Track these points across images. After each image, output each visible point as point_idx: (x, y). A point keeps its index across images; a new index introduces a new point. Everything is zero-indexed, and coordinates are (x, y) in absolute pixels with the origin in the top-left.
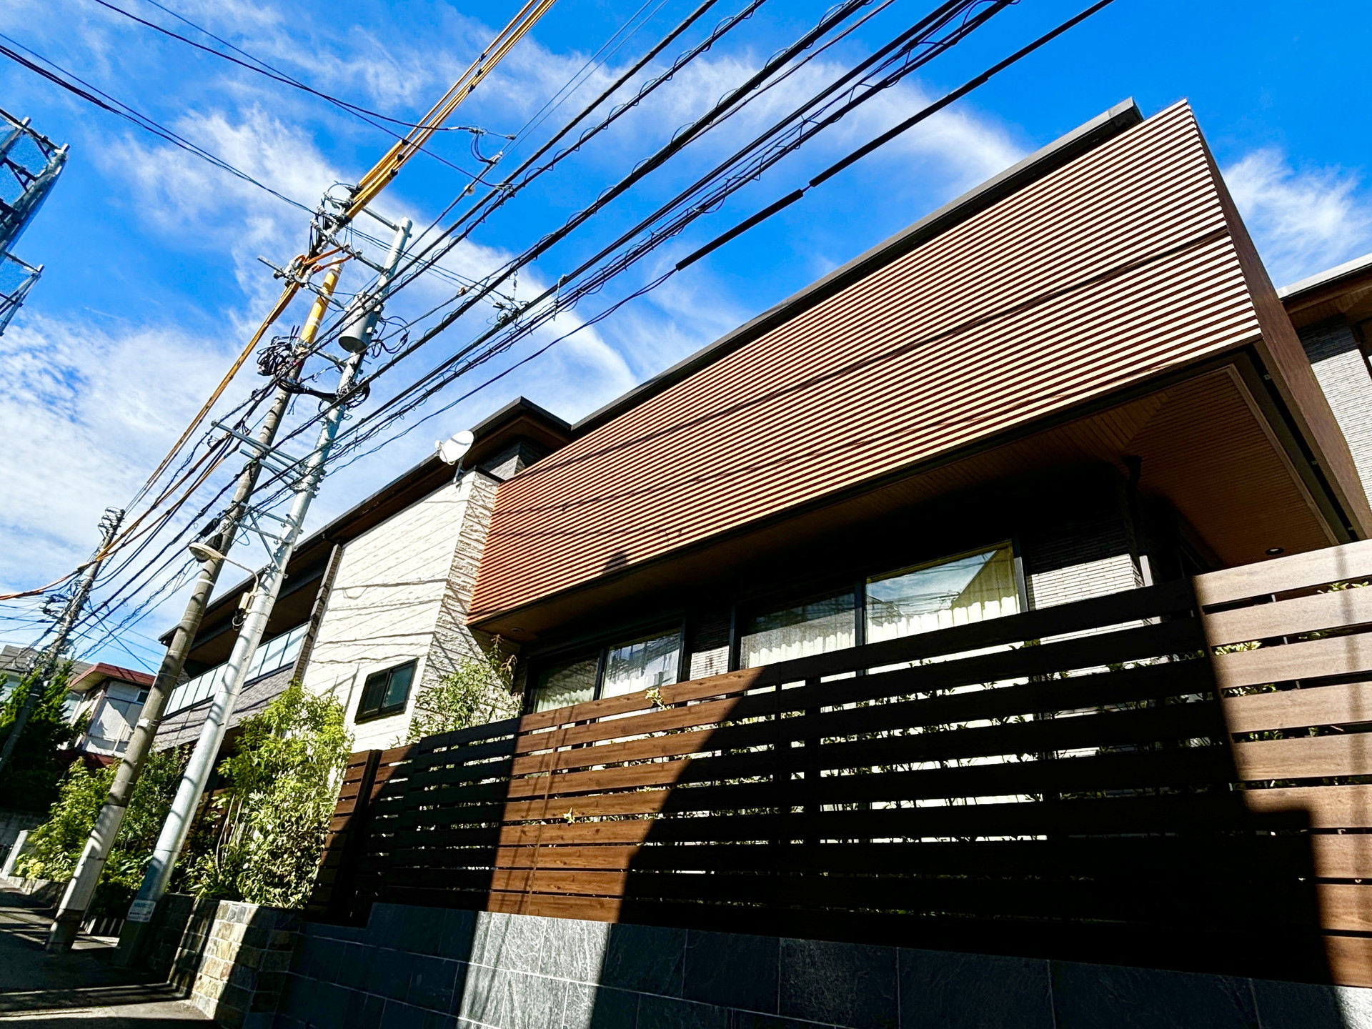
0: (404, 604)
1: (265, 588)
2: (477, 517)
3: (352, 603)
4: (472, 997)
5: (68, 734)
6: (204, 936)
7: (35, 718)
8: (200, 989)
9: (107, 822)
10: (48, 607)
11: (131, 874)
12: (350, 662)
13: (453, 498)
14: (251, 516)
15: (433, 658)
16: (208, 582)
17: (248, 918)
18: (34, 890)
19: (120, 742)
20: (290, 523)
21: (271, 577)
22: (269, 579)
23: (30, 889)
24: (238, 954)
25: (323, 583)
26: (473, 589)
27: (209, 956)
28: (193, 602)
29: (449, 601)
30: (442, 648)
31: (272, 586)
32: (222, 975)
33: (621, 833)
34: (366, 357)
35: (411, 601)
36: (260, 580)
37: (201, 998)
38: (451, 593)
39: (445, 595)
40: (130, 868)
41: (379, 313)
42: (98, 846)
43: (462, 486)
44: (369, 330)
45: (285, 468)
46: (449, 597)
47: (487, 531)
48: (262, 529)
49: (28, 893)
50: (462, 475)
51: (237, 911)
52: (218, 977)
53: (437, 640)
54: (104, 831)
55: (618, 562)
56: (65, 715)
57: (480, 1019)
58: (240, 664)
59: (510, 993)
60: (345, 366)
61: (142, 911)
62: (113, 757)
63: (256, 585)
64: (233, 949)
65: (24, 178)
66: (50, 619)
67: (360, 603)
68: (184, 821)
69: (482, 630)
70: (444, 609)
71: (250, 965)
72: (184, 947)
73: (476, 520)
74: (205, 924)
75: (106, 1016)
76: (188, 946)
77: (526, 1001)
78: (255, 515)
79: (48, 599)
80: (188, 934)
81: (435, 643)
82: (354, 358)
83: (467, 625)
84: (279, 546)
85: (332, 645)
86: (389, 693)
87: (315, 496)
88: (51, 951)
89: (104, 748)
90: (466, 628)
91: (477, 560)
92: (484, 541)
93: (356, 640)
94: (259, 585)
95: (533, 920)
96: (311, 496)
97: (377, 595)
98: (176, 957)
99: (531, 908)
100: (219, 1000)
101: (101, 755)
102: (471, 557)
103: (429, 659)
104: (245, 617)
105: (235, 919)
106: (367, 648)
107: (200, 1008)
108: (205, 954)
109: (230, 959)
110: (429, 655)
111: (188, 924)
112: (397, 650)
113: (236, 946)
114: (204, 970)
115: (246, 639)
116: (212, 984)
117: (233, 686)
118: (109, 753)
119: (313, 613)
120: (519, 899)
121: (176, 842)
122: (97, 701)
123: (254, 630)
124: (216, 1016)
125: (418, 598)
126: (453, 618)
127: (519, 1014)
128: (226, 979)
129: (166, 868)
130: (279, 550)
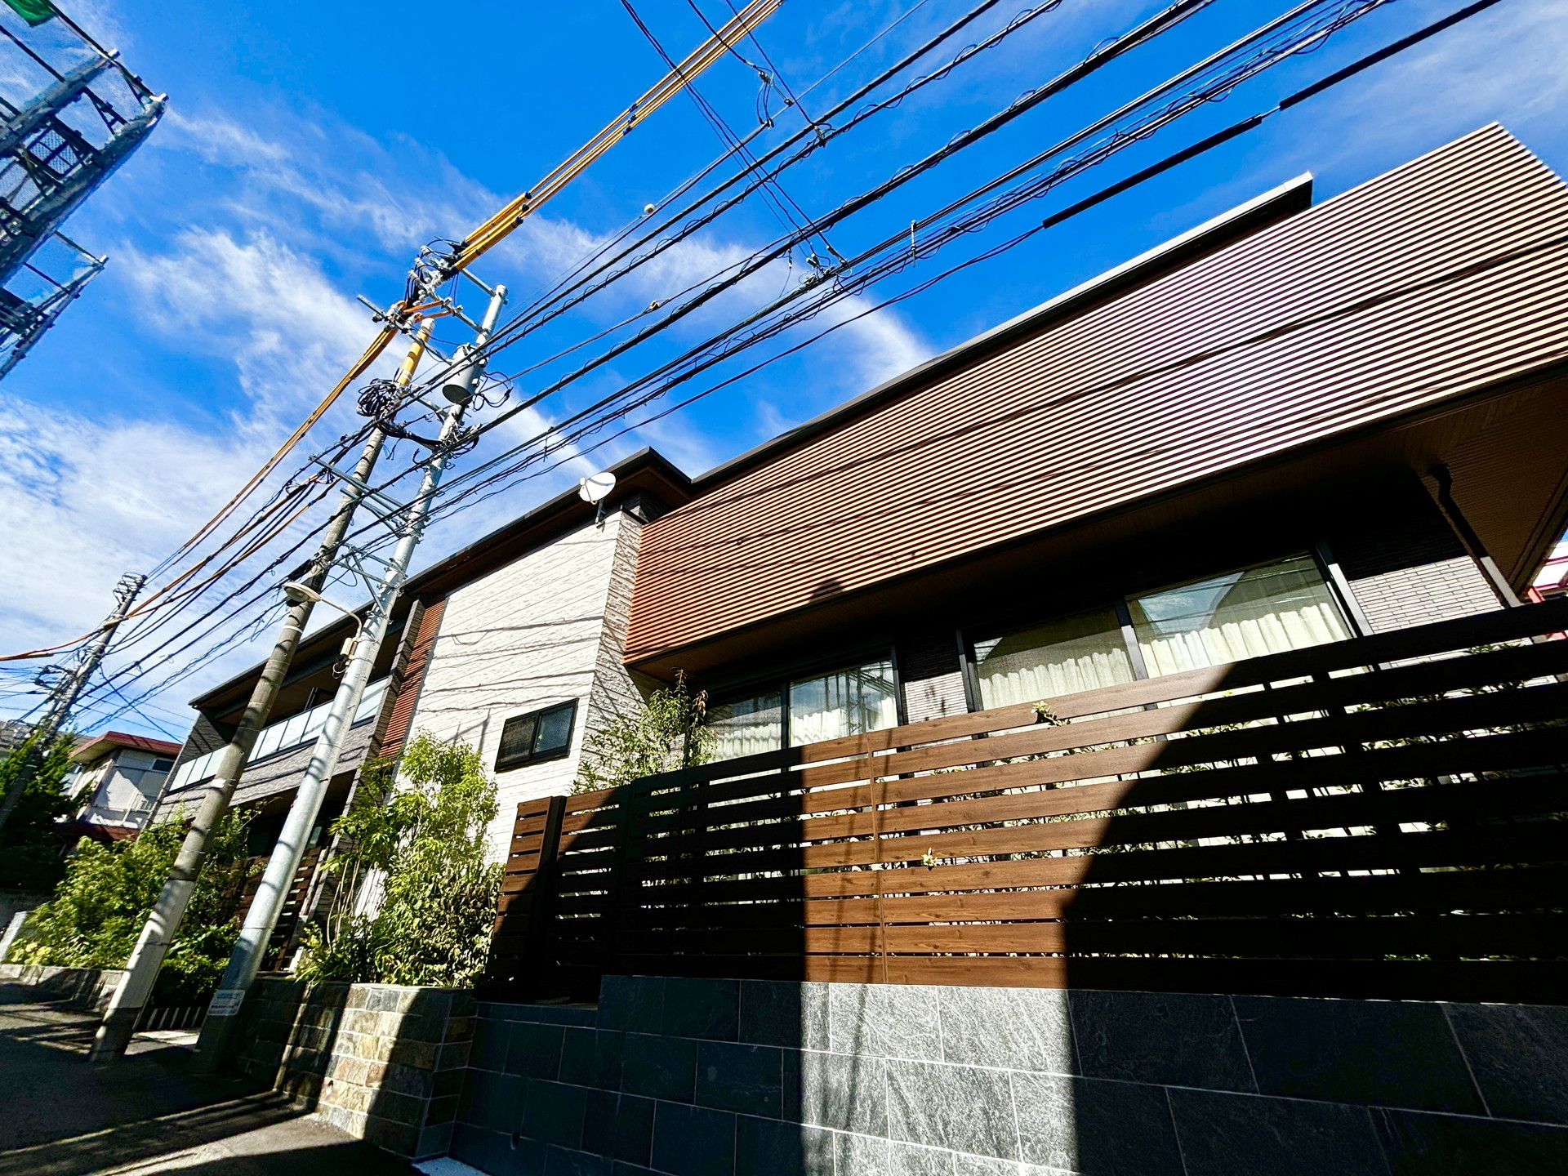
0: (544, 645)
1: (370, 633)
2: (626, 556)
3: (469, 649)
4: (820, 1095)
5: (70, 807)
6: (328, 1030)
7: (28, 791)
8: (332, 1099)
9: (172, 901)
10: (41, 678)
11: (183, 956)
12: (475, 708)
13: (595, 538)
14: (355, 558)
15: (596, 697)
16: (296, 629)
17: (404, 1004)
18: (41, 980)
19: (131, 812)
20: (395, 567)
21: (376, 622)
22: (374, 624)
23: (36, 978)
24: (393, 1053)
25: (403, 638)
26: (627, 629)
27: (342, 1055)
28: (278, 650)
29: (607, 639)
30: (602, 687)
31: (377, 631)
32: (369, 1080)
33: (1032, 874)
34: (466, 410)
35: (554, 642)
36: (363, 625)
37: (335, 1110)
38: (608, 631)
39: (603, 633)
40: (180, 949)
41: (483, 366)
42: (158, 929)
43: (606, 526)
44: (475, 381)
45: (389, 512)
46: (606, 634)
47: (636, 571)
48: (366, 571)
49: (33, 983)
50: (603, 517)
51: (382, 996)
52: (363, 1082)
53: (599, 679)
54: (167, 911)
55: (829, 589)
56: (66, 786)
57: (847, 1127)
58: (344, 714)
59: (895, 1090)
60: (446, 415)
61: (227, 1003)
62: (122, 827)
63: (359, 630)
64: (385, 1045)
65: (110, 118)
66: (42, 689)
67: (479, 647)
68: (279, 892)
69: (637, 670)
70: (602, 647)
71: (418, 1063)
72: (296, 1044)
73: (625, 559)
74: (327, 1014)
75: (218, 1157)
76: (303, 1041)
77: (930, 1100)
78: (359, 556)
79: (41, 670)
80: (299, 1029)
81: (596, 682)
82: (456, 408)
83: (624, 665)
84: (383, 590)
85: (445, 693)
86: (540, 737)
87: (419, 542)
88: (99, 1062)
89: (109, 818)
90: (623, 667)
91: (628, 599)
92: (634, 581)
93: (480, 685)
94: (363, 630)
95: (910, 990)
96: (416, 541)
97: (505, 638)
98: (285, 1057)
99: (890, 974)
100: (370, 1112)
101: (107, 826)
102: (623, 596)
103: (592, 698)
104: (347, 663)
105: (381, 1007)
106: (497, 692)
107: (337, 1123)
108: (334, 1053)
109: (380, 1058)
110: (591, 694)
111: (299, 1015)
112: (544, 692)
113: (388, 1041)
114: (337, 1073)
115: (349, 686)
116: (352, 1091)
117: (336, 737)
118: (118, 823)
119: (393, 667)
120: (866, 963)
121: (270, 917)
122: (104, 771)
123: (357, 677)
124: (366, 1134)
125: (564, 638)
126: (611, 656)
127: (922, 1117)
128: (376, 1085)
129: (257, 949)
130: (384, 594)
